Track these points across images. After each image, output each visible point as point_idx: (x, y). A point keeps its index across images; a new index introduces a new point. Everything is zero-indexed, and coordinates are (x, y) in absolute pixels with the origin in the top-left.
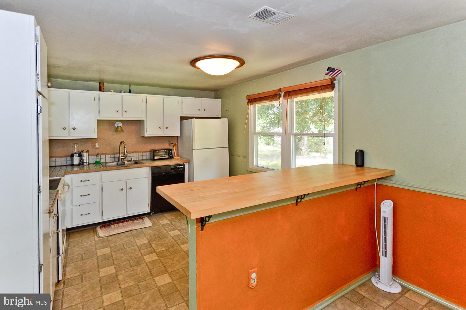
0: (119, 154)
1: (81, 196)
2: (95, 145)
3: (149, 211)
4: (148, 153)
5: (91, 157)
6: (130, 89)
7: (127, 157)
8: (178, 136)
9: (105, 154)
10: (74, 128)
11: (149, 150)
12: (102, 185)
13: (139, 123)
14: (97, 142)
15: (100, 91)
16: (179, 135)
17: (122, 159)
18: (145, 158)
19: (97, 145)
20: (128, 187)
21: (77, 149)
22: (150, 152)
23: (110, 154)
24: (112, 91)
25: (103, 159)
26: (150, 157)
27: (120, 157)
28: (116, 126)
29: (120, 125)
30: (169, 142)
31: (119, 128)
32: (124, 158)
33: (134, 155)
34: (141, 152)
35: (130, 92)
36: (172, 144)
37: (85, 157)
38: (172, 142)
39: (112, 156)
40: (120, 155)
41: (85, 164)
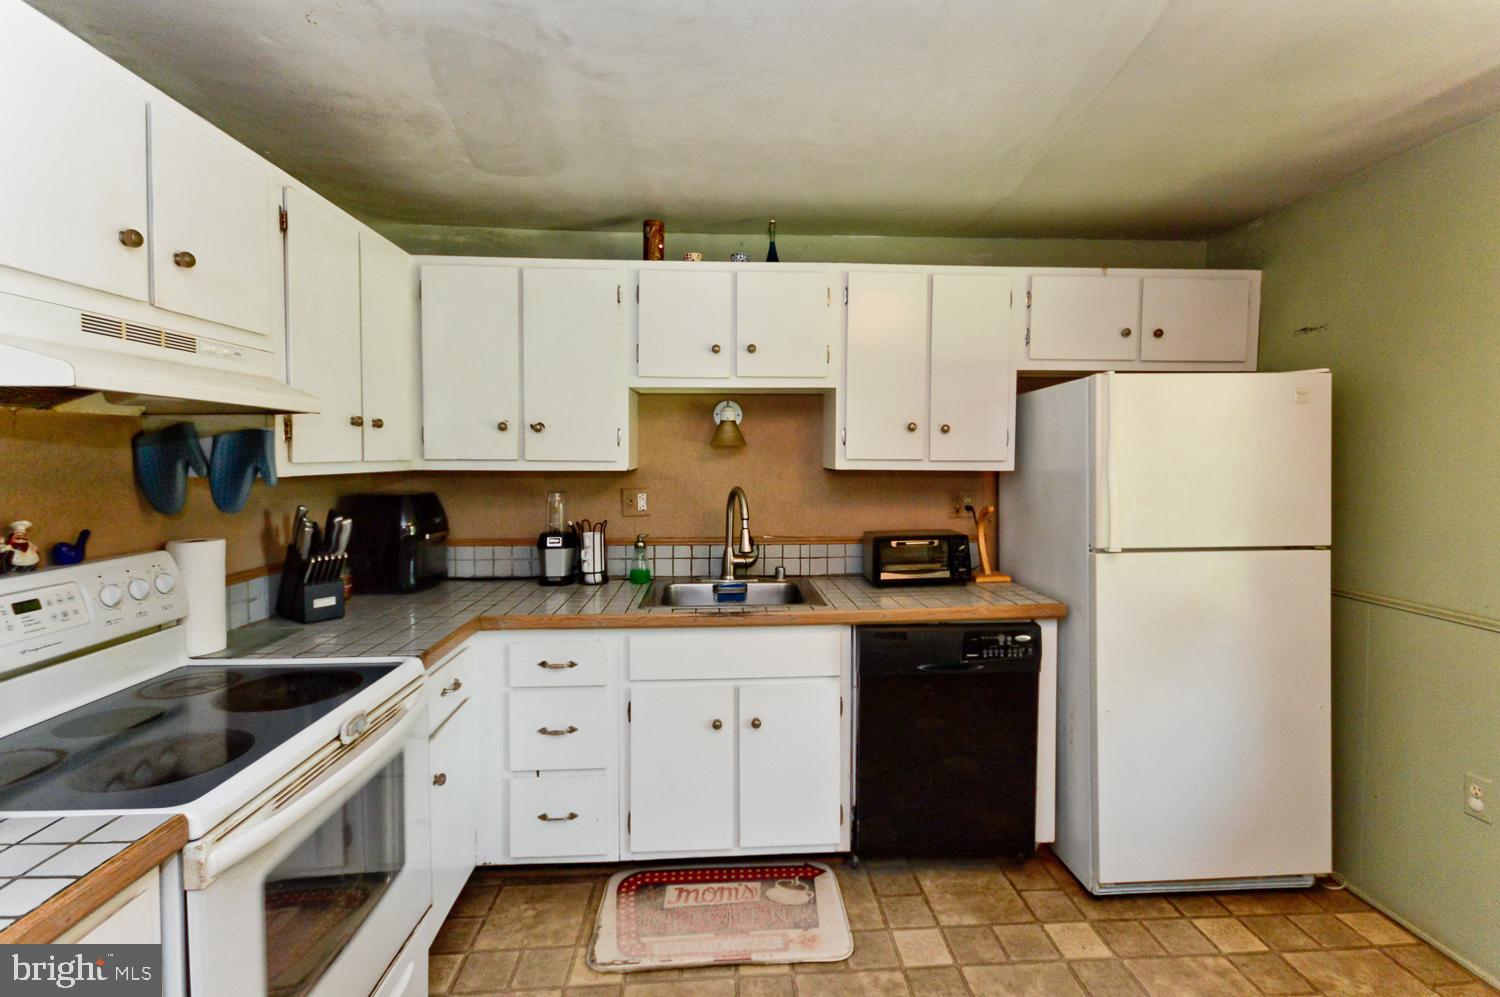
0: (727, 546)
1: (543, 731)
2: (633, 502)
3: (845, 846)
4: (853, 549)
5: (617, 551)
6: (772, 245)
7: (760, 561)
8: (996, 475)
9: (671, 542)
10: (540, 424)
11: (859, 534)
12: (629, 693)
13: (812, 406)
14: (641, 490)
15: (647, 256)
16: (1009, 466)
17: (737, 566)
18: (836, 568)
19: (642, 502)
20: (746, 716)
21: (561, 514)
22: (861, 541)
23: (691, 542)
24: (694, 255)
25: (664, 563)
26: (863, 566)
27: (731, 559)
28: (718, 421)
29: (731, 413)
30: (956, 498)
31: (728, 428)
32: (747, 566)
33: (791, 550)
34: (822, 540)
35: (772, 256)
36: (969, 508)
37: (590, 551)
38: (967, 501)
39: (700, 551)
40: (730, 550)
41: (590, 579)
